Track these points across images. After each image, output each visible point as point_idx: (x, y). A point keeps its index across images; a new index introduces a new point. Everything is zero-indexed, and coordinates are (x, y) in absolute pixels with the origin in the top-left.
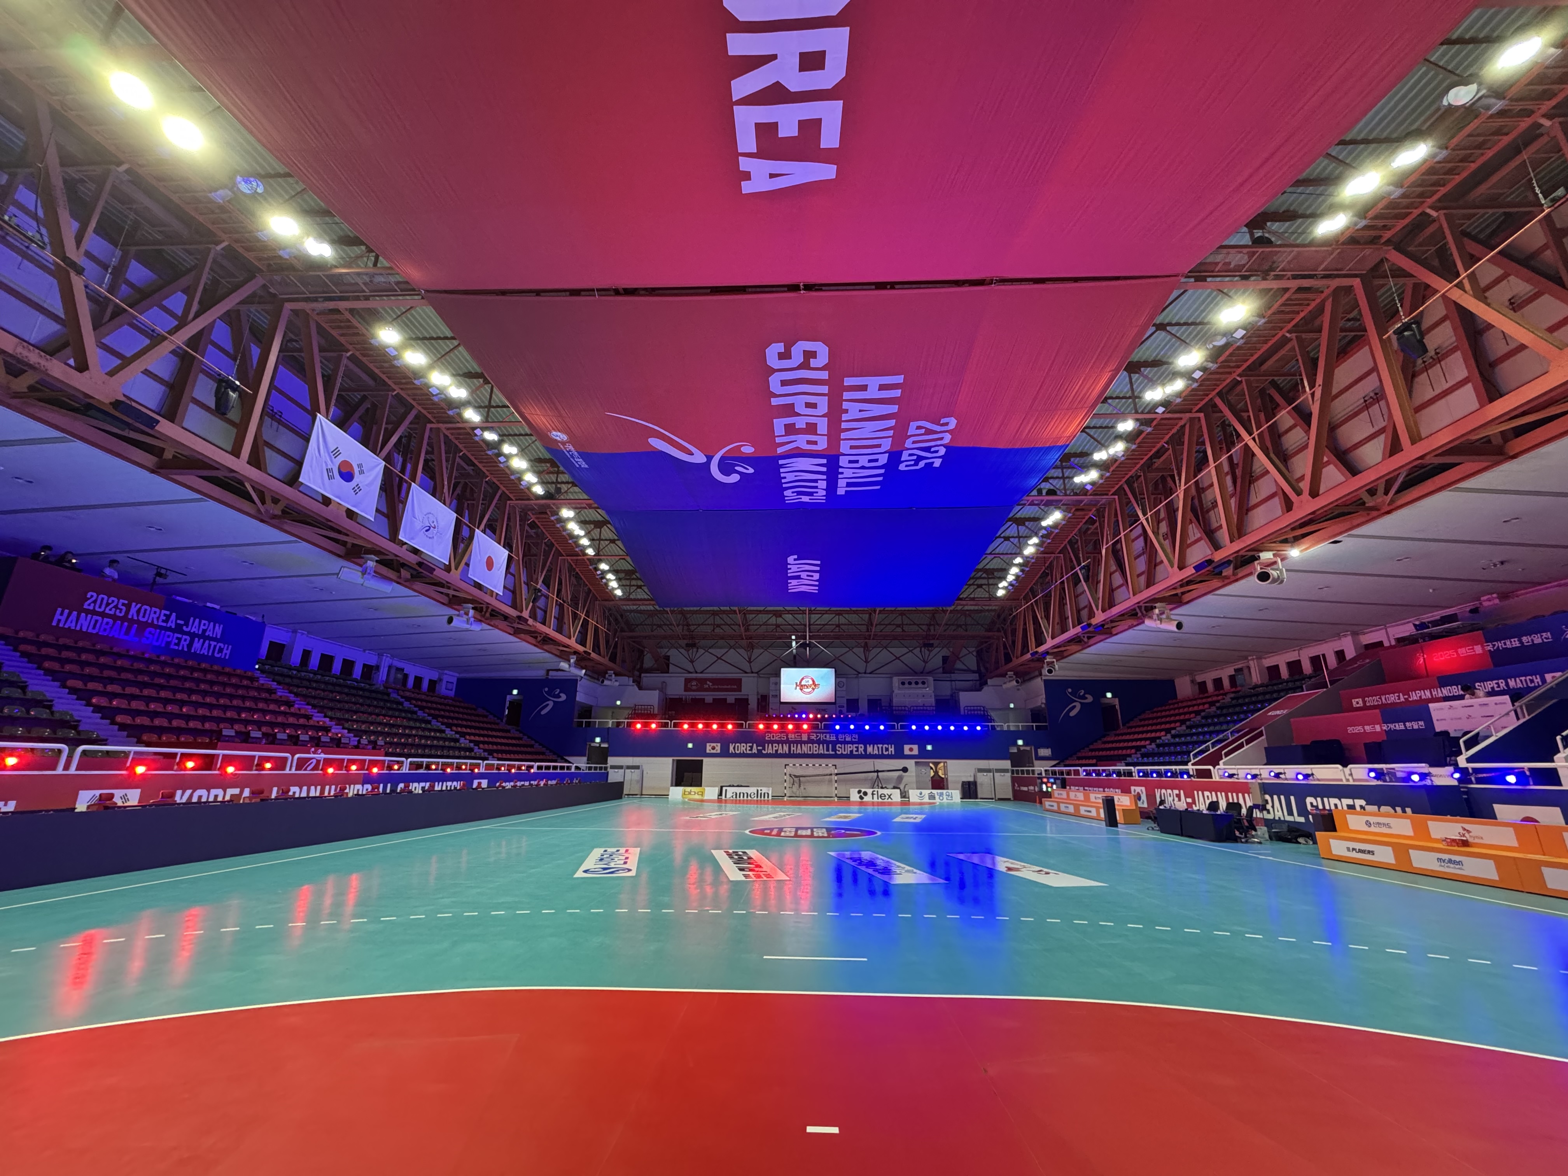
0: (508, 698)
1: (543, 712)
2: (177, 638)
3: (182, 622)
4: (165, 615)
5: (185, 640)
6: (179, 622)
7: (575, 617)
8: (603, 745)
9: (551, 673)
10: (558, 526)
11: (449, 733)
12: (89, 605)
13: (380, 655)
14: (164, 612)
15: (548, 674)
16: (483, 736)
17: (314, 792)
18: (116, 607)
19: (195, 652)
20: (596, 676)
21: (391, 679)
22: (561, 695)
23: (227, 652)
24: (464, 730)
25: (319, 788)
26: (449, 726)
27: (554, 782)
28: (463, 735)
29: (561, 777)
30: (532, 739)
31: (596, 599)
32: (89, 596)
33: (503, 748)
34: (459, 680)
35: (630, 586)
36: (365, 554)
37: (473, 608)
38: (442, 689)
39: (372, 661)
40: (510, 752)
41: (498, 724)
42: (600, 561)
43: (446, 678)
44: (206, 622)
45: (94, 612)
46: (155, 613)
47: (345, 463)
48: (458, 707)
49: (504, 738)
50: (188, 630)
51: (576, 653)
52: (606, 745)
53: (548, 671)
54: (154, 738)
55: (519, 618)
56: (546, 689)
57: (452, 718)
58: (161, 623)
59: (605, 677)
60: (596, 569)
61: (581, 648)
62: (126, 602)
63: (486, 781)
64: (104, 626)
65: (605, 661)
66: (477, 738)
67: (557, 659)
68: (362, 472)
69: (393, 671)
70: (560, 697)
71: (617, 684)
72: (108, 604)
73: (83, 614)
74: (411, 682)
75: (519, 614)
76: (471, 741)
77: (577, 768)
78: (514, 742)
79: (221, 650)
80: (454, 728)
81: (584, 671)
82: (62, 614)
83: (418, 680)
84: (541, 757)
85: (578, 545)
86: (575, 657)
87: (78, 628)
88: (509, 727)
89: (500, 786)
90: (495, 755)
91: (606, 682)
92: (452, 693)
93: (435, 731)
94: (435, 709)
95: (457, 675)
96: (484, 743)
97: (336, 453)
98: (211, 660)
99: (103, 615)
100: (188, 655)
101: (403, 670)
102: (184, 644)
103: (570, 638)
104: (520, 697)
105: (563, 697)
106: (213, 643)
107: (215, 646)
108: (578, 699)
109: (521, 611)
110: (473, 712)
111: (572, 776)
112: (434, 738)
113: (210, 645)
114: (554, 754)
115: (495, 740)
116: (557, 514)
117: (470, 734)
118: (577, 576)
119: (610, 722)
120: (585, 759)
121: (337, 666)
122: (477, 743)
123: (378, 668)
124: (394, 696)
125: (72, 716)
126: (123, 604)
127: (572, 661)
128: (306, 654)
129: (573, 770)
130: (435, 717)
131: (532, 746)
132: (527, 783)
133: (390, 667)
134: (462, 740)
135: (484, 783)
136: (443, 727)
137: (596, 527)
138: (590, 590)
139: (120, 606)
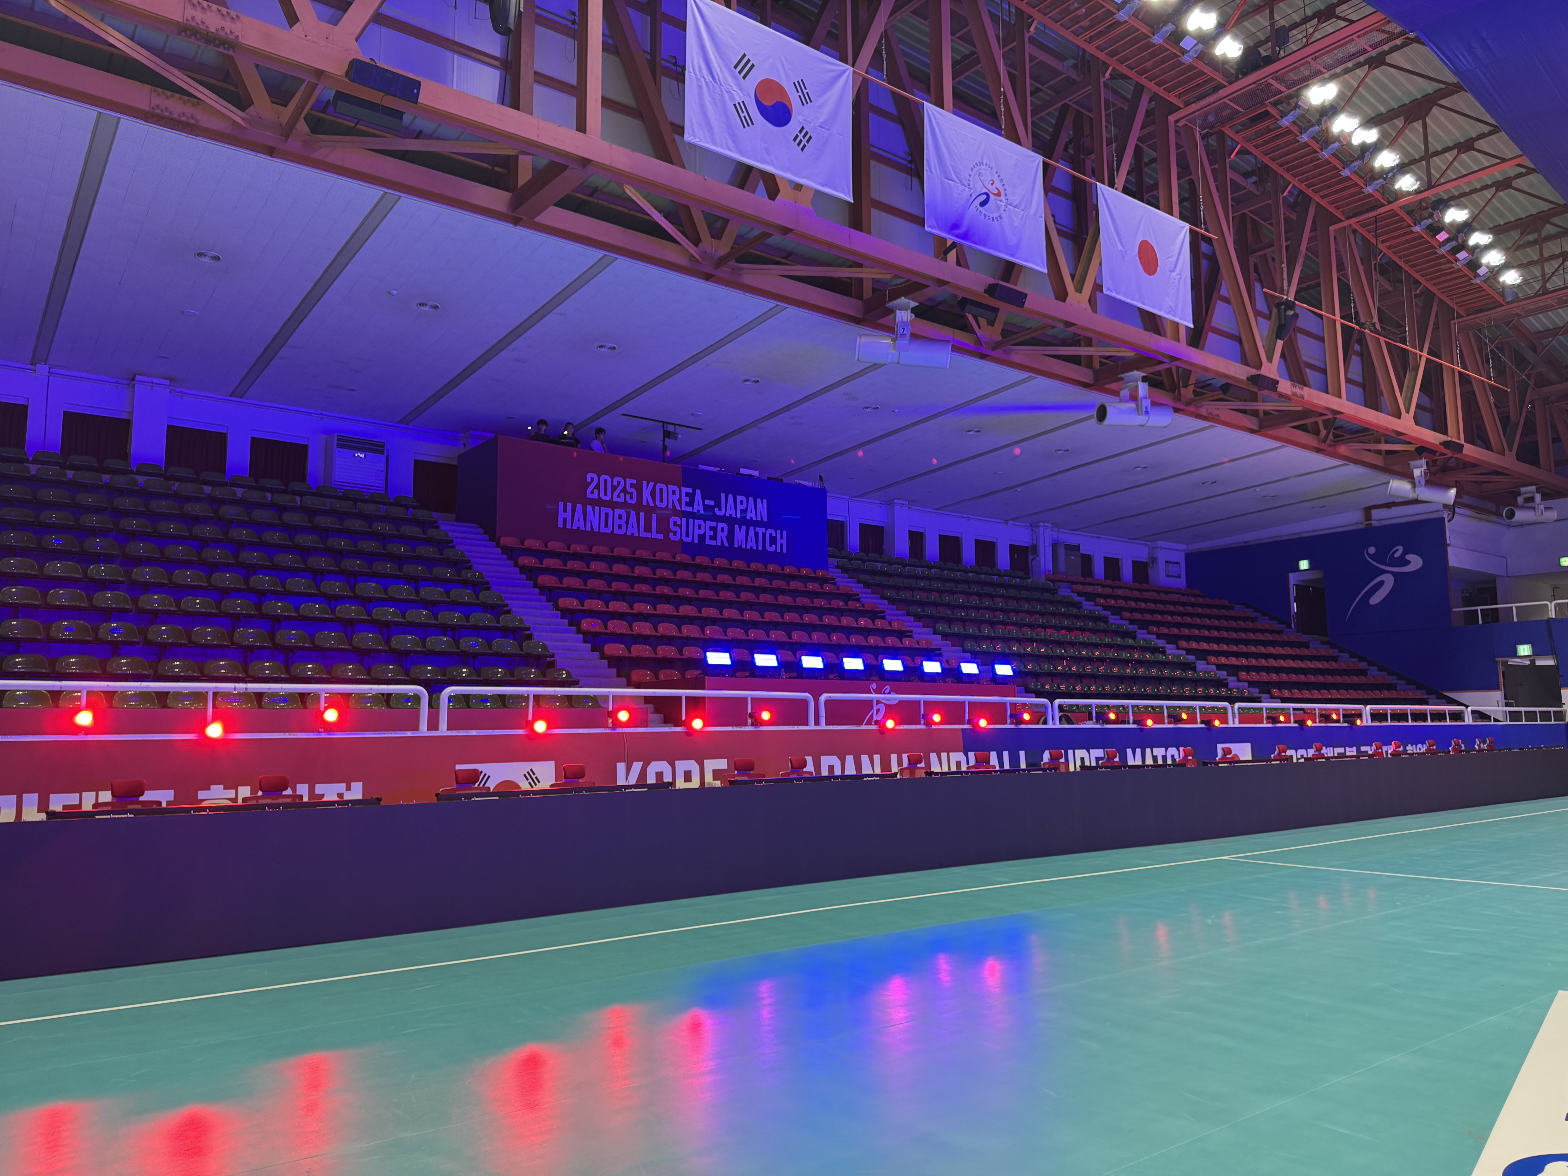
0: (1293, 578)
1: (1375, 600)
2: (711, 528)
3: (712, 503)
4: (687, 494)
5: (723, 530)
6: (707, 502)
7: (1403, 362)
8: (1539, 663)
9: (1376, 514)
10: (1304, 138)
11: (1172, 652)
12: (592, 492)
13: (1033, 526)
14: (685, 490)
15: (1368, 517)
16: (1247, 655)
17: (871, 766)
18: (624, 490)
19: (740, 548)
20: (1492, 507)
21: (1062, 567)
22: (1409, 557)
23: (782, 541)
24: (1205, 646)
25: (877, 758)
26: (1172, 639)
27: (1422, 748)
28: (1203, 655)
29: (1441, 736)
30: (1361, 659)
31: (1451, 314)
32: (589, 480)
33: (1294, 677)
34: (1189, 556)
35: (1543, 260)
36: (891, 300)
37: (1144, 379)
38: (1160, 575)
39: (1023, 538)
40: (1309, 686)
41: (1279, 632)
42: (1443, 204)
43: (1162, 556)
44: (743, 498)
45: (599, 503)
46: (674, 492)
47: (767, 86)
48: (1193, 605)
49: (1293, 658)
50: (721, 513)
51: (1422, 450)
52: (1548, 662)
53: (1368, 510)
54: (648, 675)
55: (1257, 380)
56: (1372, 550)
57: (1179, 625)
58: (685, 508)
59: (1515, 504)
60: (1436, 228)
61: (1432, 437)
62: (635, 482)
63: (1247, 747)
64: (618, 522)
65: (1508, 461)
66: (1233, 661)
67: (1381, 477)
68: (806, 99)
69: (1061, 552)
70: (1408, 562)
71: (1553, 515)
72: (614, 489)
73: (589, 508)
74: (1099, 568)
75: (1254, 372)
76: (1220, 667)
77: (1479, 715)
78: (1319, 665)
79: (773, 541)
80: (1184, 644)
81: (1453, 492)
82: (565, 510)
83: (1112, 564)
84: (1386, 694)
85: (1373, 176)
86: (1423, 461)
87: (588, 528)
88: (1304, 638)
89: (1280, 758)
90: (1275, 692)
91: (1520, 516)
92: (1182, 582)
93: (1143, 649)
94: (1142, 611)
95: (1183, 547)
96: (1248, 669)
97: (744, 66)
98: (765, 557)
99: (612, 505)
100: (731, 552)
101: (1077, 548)
102: (722, 536)
103: (1398, 416)
104: (1317, 575)
105: (1415, 562)
106: (760, 530)
107: (764, 535)
108: (1453, 562)
109: (1259, 366)
110: (1224, 612)
111: (1469, 734)
112: (1140, 663)
113: (756, 534)
114: (1419, 687)
115: (1273, 663)
116: (1297, 106)
117: (1217, 653)
118: (1389, 270)
119: (1552, 606)
120: (1498, 695)
121: (968, 552)
122: (1233, 670)
123: (1035, 549)
124: (1063, 592)
125: (544, 647)
126: (632, 485)
127: (1417, 473)
128: (917, 538)
129: (1469, 720)
130: (1144, 625)
131: (1363, 673)
132: (1351, 752)
133: (1055, 545)
134: (1201, 665)
135: (1244, 752)
136: (1160, 643)
137: (1409, 120)
138: (1428, 296)
139: (629, 489)
